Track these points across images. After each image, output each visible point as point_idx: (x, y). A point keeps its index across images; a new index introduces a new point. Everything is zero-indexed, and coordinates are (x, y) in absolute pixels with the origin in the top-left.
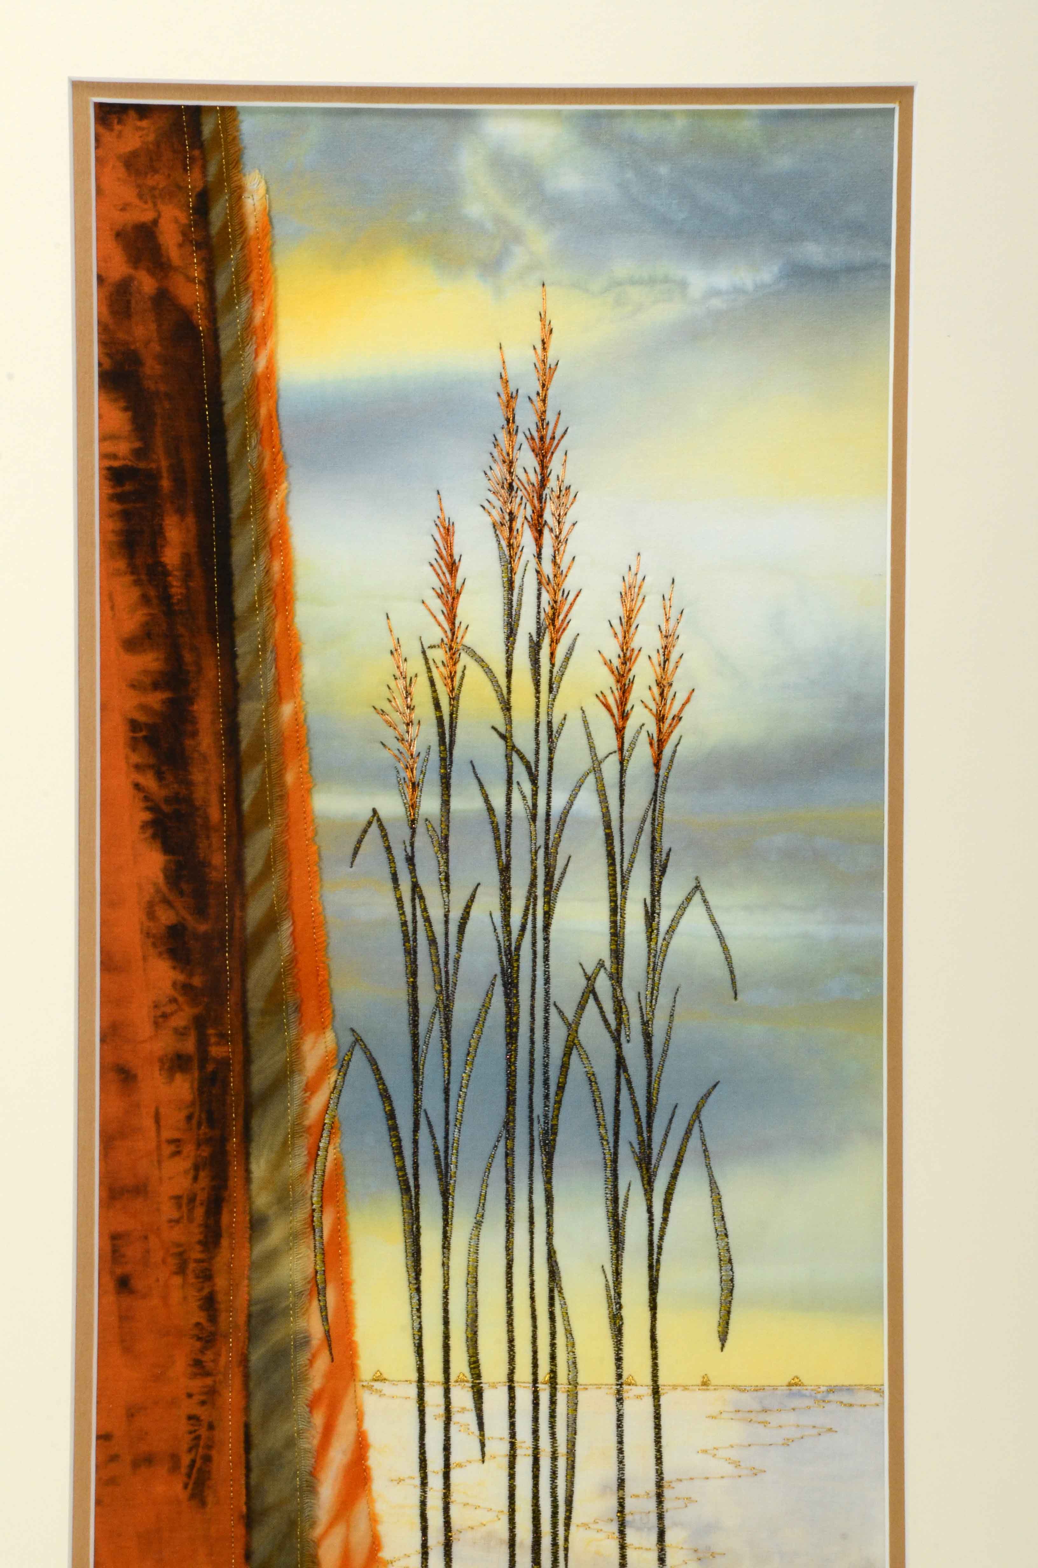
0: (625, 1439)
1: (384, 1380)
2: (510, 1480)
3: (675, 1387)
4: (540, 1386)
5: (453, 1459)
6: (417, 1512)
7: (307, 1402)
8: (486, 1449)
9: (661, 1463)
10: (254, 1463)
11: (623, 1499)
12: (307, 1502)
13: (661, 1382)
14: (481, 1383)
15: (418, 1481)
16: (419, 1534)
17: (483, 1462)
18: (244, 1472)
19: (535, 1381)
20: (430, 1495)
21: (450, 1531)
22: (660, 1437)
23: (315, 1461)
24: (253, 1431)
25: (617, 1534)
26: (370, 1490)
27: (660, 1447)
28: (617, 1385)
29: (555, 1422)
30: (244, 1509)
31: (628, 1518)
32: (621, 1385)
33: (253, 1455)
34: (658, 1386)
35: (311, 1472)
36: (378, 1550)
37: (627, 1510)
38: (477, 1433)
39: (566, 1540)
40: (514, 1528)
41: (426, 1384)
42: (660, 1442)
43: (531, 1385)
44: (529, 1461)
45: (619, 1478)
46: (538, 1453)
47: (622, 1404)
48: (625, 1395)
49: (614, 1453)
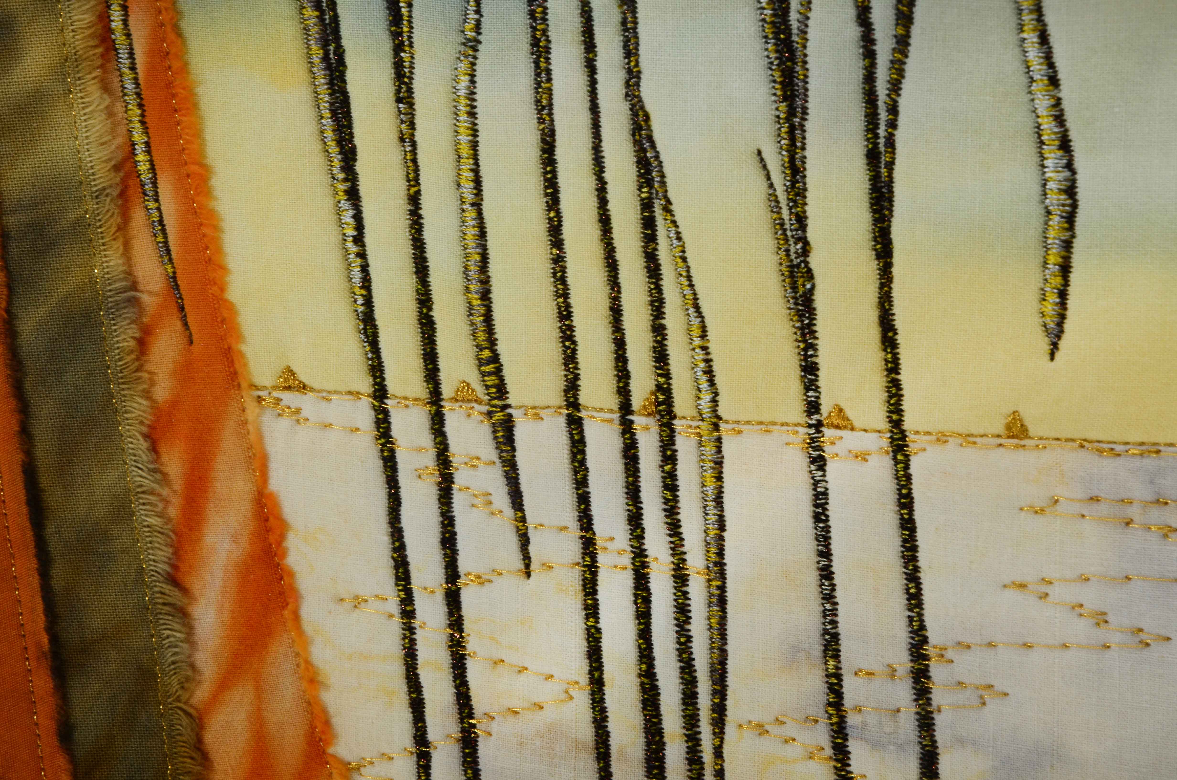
0: (835, 548)
1: (303, 388)
2: (587, 617)
3: (942, 438)
4: (639, 421)
5: (464, 564)
6: (398, 669)
7: (144, 429)
8: (532, 549)
9: (920, 605)
10: (55, 546)
11: (838, 676)
12: (168, 637)
13: (908, 424)
14: (508, 406)
15: (393, 606)
16: (406, 716)
17: (528, 575)
18: (34, 564)
19: (626, 408)
20: (419, 636)
21: (471, 716)
22: (914, 549)
23: (175, 553)
24: (45, 480)
25: (829, 752)
26: (297, 617)
27: (916, 569)
28: (810, 426)
29: (675, 499)
30: (45, 639)
31: (852, 719)
32: (818, 426)
33: (50, 529)
34: (903, 432)
35: (168, 573)
36: (328, 743)
37: (848, 702)
38: (509, 512)
39: (718, 753)
40: (605, 719)
41: (390, 404)
42: (915, 559)
43: (616, 416)
44: (627, 579)
45: (826, 632)
46: (645, 565)
47: (822, 468)
48: (829, 451)
49: (812, 577)
